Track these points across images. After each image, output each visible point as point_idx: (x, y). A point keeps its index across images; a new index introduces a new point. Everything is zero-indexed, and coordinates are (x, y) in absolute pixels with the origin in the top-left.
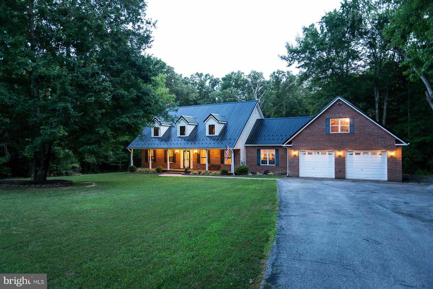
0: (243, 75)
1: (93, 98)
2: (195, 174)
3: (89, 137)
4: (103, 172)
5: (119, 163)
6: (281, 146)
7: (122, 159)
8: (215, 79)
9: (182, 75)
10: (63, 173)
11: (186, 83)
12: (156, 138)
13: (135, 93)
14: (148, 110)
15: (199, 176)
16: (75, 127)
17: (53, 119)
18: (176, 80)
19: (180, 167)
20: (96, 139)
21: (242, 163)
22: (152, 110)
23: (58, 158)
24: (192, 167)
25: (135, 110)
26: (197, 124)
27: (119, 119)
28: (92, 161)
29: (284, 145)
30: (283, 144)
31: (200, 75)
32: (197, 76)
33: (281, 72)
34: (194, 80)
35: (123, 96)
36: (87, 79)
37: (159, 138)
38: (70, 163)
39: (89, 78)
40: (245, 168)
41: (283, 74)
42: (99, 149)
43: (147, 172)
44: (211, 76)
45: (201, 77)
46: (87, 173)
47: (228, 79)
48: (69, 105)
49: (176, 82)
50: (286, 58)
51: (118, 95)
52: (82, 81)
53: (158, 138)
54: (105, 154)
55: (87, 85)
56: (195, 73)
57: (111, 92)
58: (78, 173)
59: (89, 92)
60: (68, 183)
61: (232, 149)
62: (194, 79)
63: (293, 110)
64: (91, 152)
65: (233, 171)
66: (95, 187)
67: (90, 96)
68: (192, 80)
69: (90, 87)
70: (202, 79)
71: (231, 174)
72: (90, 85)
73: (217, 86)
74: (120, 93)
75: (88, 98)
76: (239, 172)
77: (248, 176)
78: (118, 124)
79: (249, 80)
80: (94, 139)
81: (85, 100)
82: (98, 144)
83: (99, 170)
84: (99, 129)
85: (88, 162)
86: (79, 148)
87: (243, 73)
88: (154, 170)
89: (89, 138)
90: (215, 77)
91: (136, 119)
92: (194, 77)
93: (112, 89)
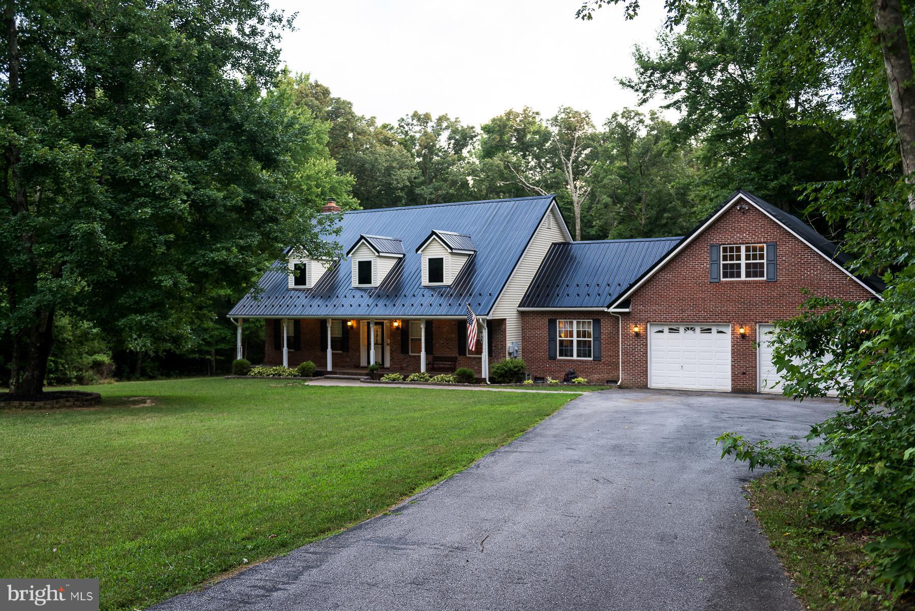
0: (537, 119)
1: (149, 210)
2: (394, 380)
3: (140, 294)
4: (168, 376)
5: (208, 353)
6: (603, 312)
7: (217, 342)
8: (463, 130)
9: (376, 120)
10: (71, 378)
11: (387, 142)
12: (300, 290)
13: (240, 193)
14: (270, 232)
15: (402, 386)
16: (109, 272)
17: (62, 257)
18: (359, 134)
19: (359, 363)
20: (156, 298)
21: (510, 354)
22: (281, 232)
23: (58, 341)
24: (387, 364)
25: (241, 233)
26: (402, 256)
27: (205, 255)
28: (141, 348)
29: (611, 310)
30: (608, 307)
31: (423, 119)
32: (415, 122)
33: (633, 114)
34: (407, 132)
35: (214, 203)
36: (135, 166)
37: (308, 290)
38: (87, 353)
39: (141, 164)
40: (515, 367)
41: (637, 119)
42: (161, 322)
43: (278, 376)
44: (453, 120)
45: (427, 123)
46: (129, 379)
47: (497, 129)
48: (97, 227)
49: (358, 139)
50: (633, 84)
51: (203, 202)
52: (126, 171)
53: (304, 290)
54: (176, 332)
55: (135, 182)
56: (411, 114)
57: (188, 194)
58: (106, 378)
59: (140, 196)
60: (92, 399)
61: (483, 320)
62: (407, 128)
63: (666, 215)
64: (143, 329)
65: (485, 374)
66: (152, 407)
67: (143, 205)
68: (402, 132)
69: (142, 184)
70: (429, 130)
71: (479, 381)
72: (141, 180)
73: (469, 147)
74: (207, 196)
75: (136, 209)
76: (500, 377)
77: (522, 386)
78: (204, 265)
79: (555, 130)
80: (150, 299)
81: (130, 214)
82: (160, 311)
83: (158, 370)
84: (160, 277)
85: (131, 351)
86: (118, 321)
87: (537, 113)
88: (294, 371)
89: (140, 298)
90: (464, 124)
91: (243, 254)
92: (408, 125)
93: (191, 187)
